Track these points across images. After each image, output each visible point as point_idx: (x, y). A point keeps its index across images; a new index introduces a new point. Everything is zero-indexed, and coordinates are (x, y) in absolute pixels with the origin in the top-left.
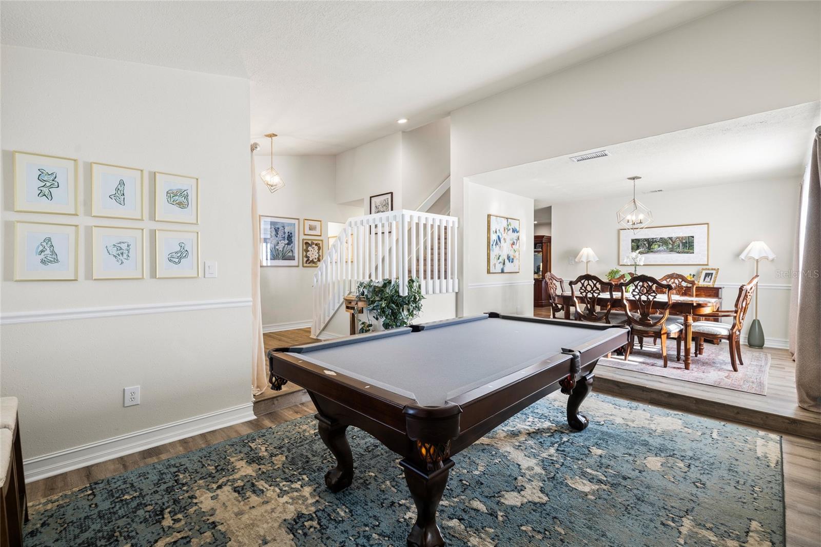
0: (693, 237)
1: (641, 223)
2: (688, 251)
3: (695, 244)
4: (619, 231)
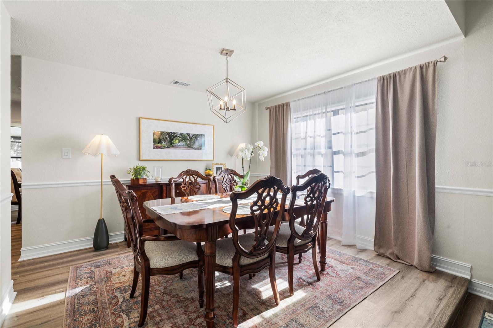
0: (204, 136)
3: (206, 142)
4: (140, 119)
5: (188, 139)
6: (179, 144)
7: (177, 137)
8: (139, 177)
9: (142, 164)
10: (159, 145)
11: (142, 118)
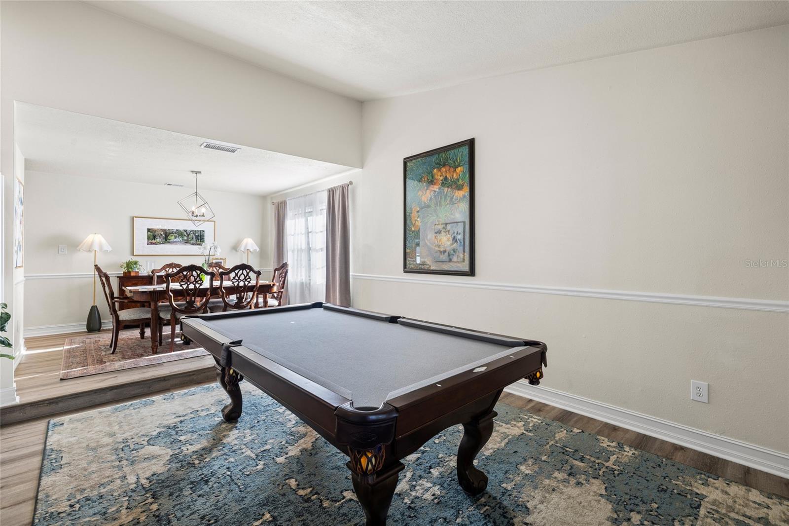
0: (204, 231)
1: (203, 216)
2: (200, 243)
3: (206, 238)
4: (133, 219)
5: (185, 235)
6: (175, 240)
7: (173, 233)
8: (130, 270)
9: (134, 259)
10: (154, 241)
11: (136, 217)
